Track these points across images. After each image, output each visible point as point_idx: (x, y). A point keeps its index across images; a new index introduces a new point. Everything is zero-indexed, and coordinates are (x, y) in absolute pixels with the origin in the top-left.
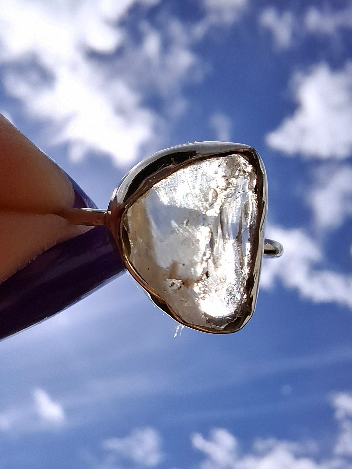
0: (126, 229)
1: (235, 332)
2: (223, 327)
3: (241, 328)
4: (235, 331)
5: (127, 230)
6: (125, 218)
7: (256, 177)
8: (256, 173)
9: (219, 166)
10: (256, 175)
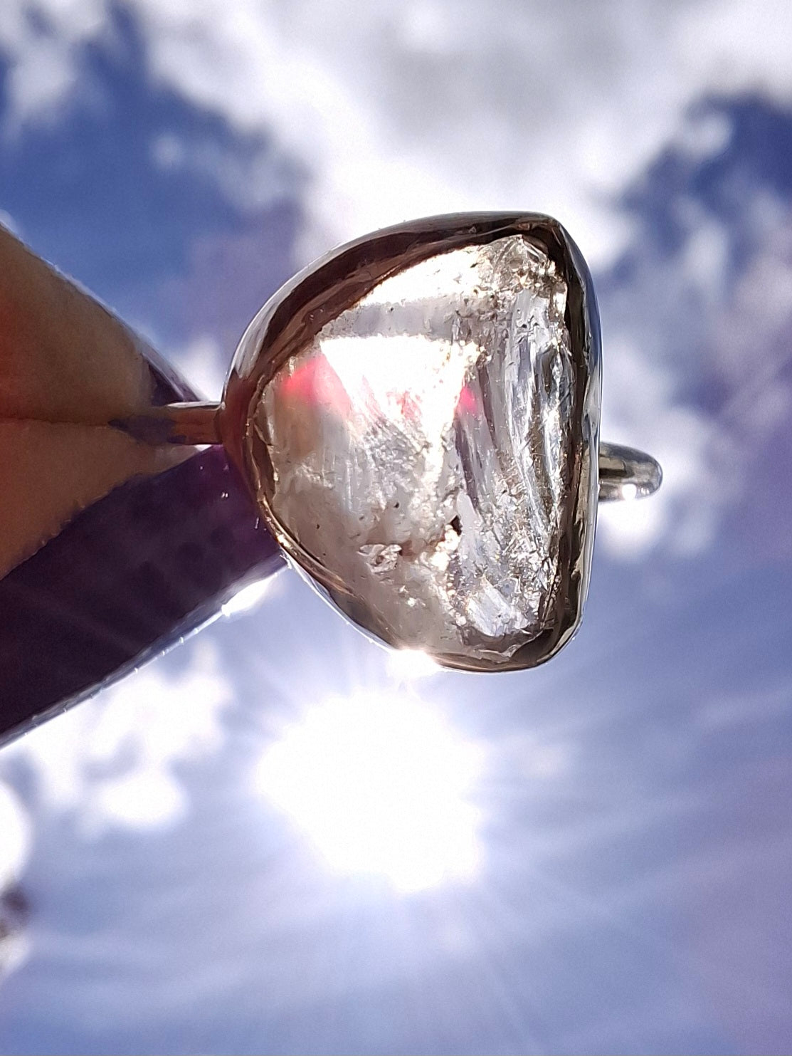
0: (261, 436)
1: (539, 664)
2: (508, 654)
3: (552, 653)
4: (538, 661)
5: (263, 439)
6: (258, 411)
7: (566, 288)
8: (564, 278)
9: (474, 266)
10: (565, 284)
